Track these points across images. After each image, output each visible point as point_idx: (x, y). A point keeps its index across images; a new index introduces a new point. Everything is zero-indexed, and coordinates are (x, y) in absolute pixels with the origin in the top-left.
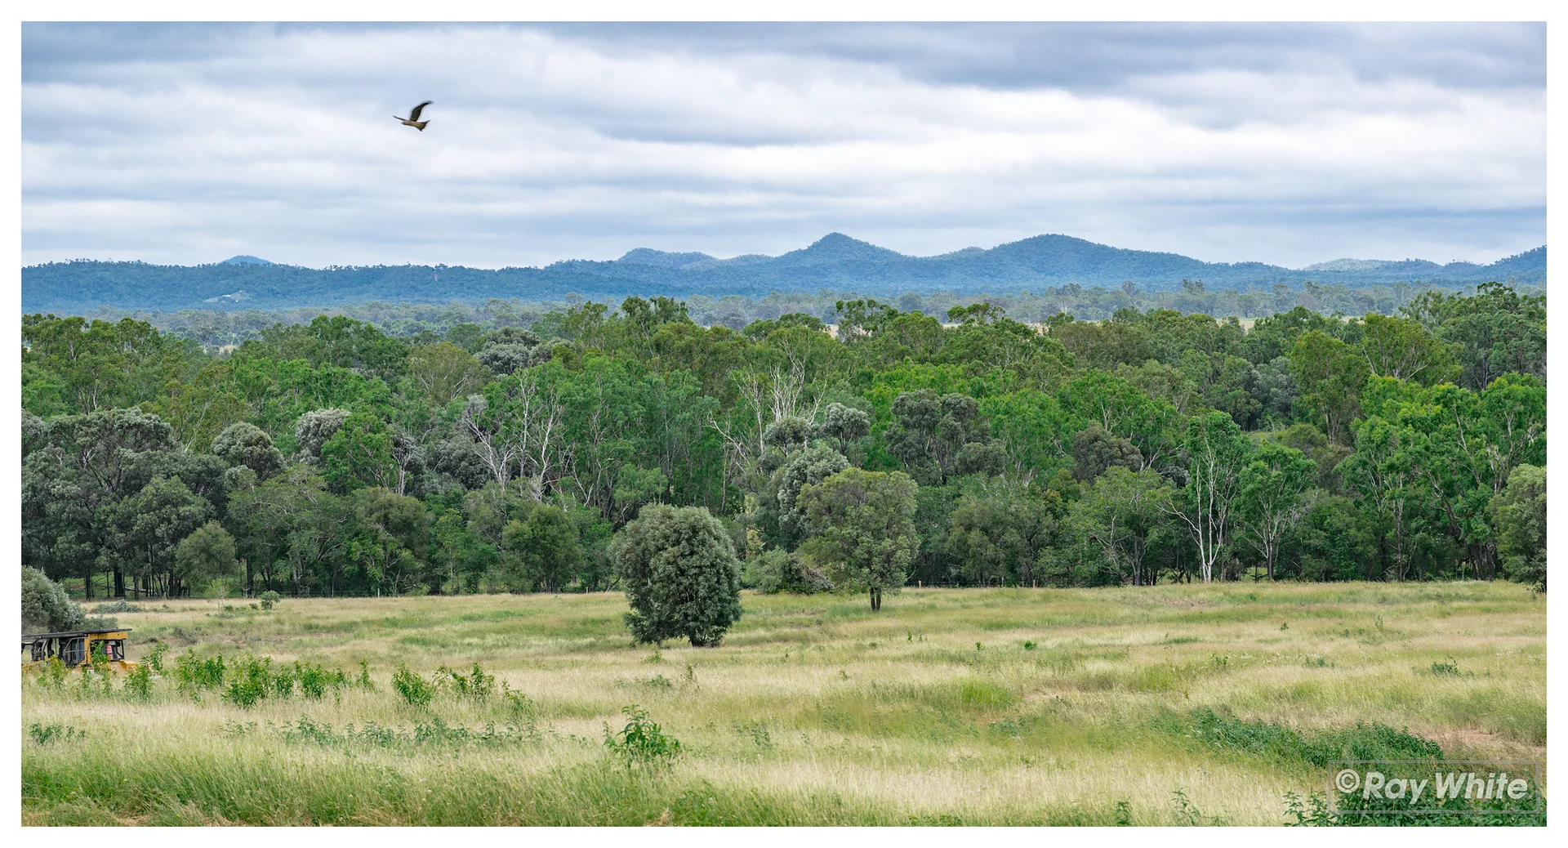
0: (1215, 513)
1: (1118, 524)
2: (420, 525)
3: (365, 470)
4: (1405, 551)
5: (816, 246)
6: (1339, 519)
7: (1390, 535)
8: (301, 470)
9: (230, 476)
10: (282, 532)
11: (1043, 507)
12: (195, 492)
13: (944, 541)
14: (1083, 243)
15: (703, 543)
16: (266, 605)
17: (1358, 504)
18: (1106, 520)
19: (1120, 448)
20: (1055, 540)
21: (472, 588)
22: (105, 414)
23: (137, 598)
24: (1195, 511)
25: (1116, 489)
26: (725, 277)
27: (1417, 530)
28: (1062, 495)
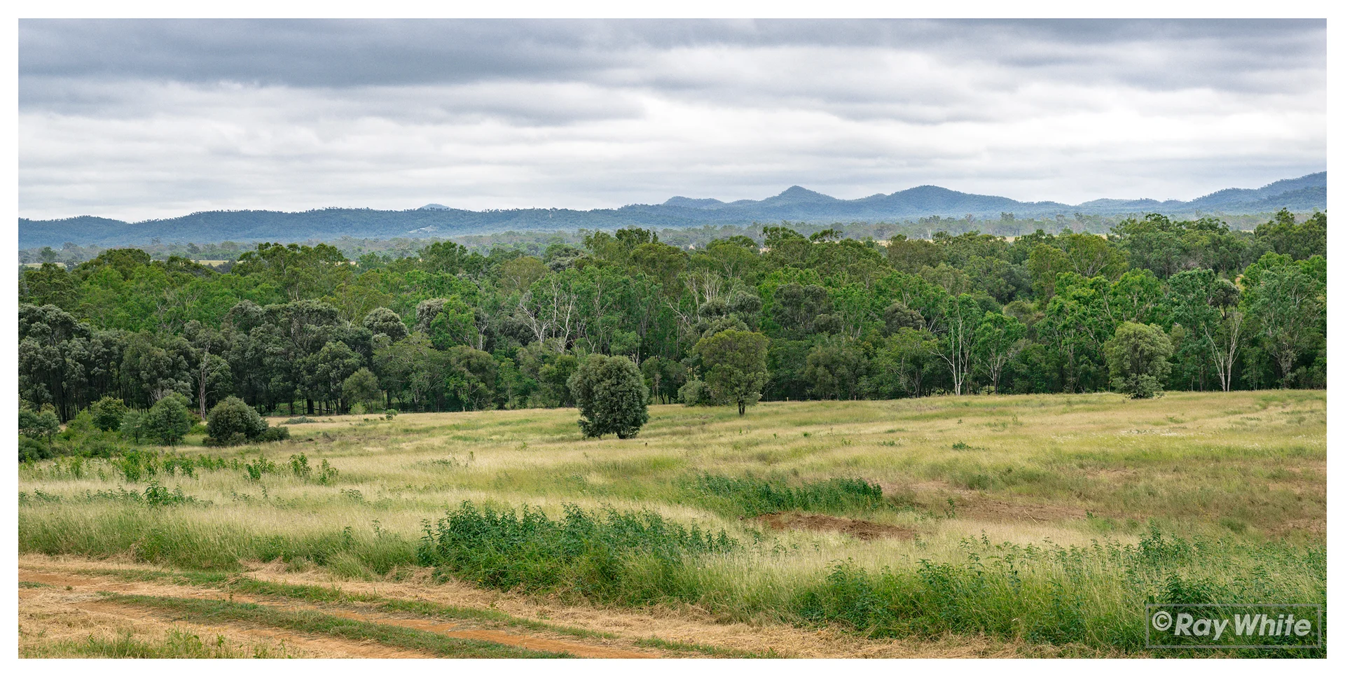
0: (963, 354)
1: (906, 361)
2: (490, 367)
3: (458, 335)
4: (1075, 375)
5: (784, 194)
6: (1035, 357)
7: (1066, 366)
8: (417, 336)
9: (375, 339)
10: (407, 373)
11: (862, 352)
12: (353, 350)
13: (803, 373)
14: (945, 190)
15: (624, 377)
16: (389, 418)
17: (1047, 348)
18: (898, 360)
19: (912, 315)
20: (870, 372)
21: (522, 404)
22: (298, 303)
23: (321, 414)
24: (951, 353)
25: (905, 341)
26: (728, 214)
27: (1082, 363)
28: (874, 345)
